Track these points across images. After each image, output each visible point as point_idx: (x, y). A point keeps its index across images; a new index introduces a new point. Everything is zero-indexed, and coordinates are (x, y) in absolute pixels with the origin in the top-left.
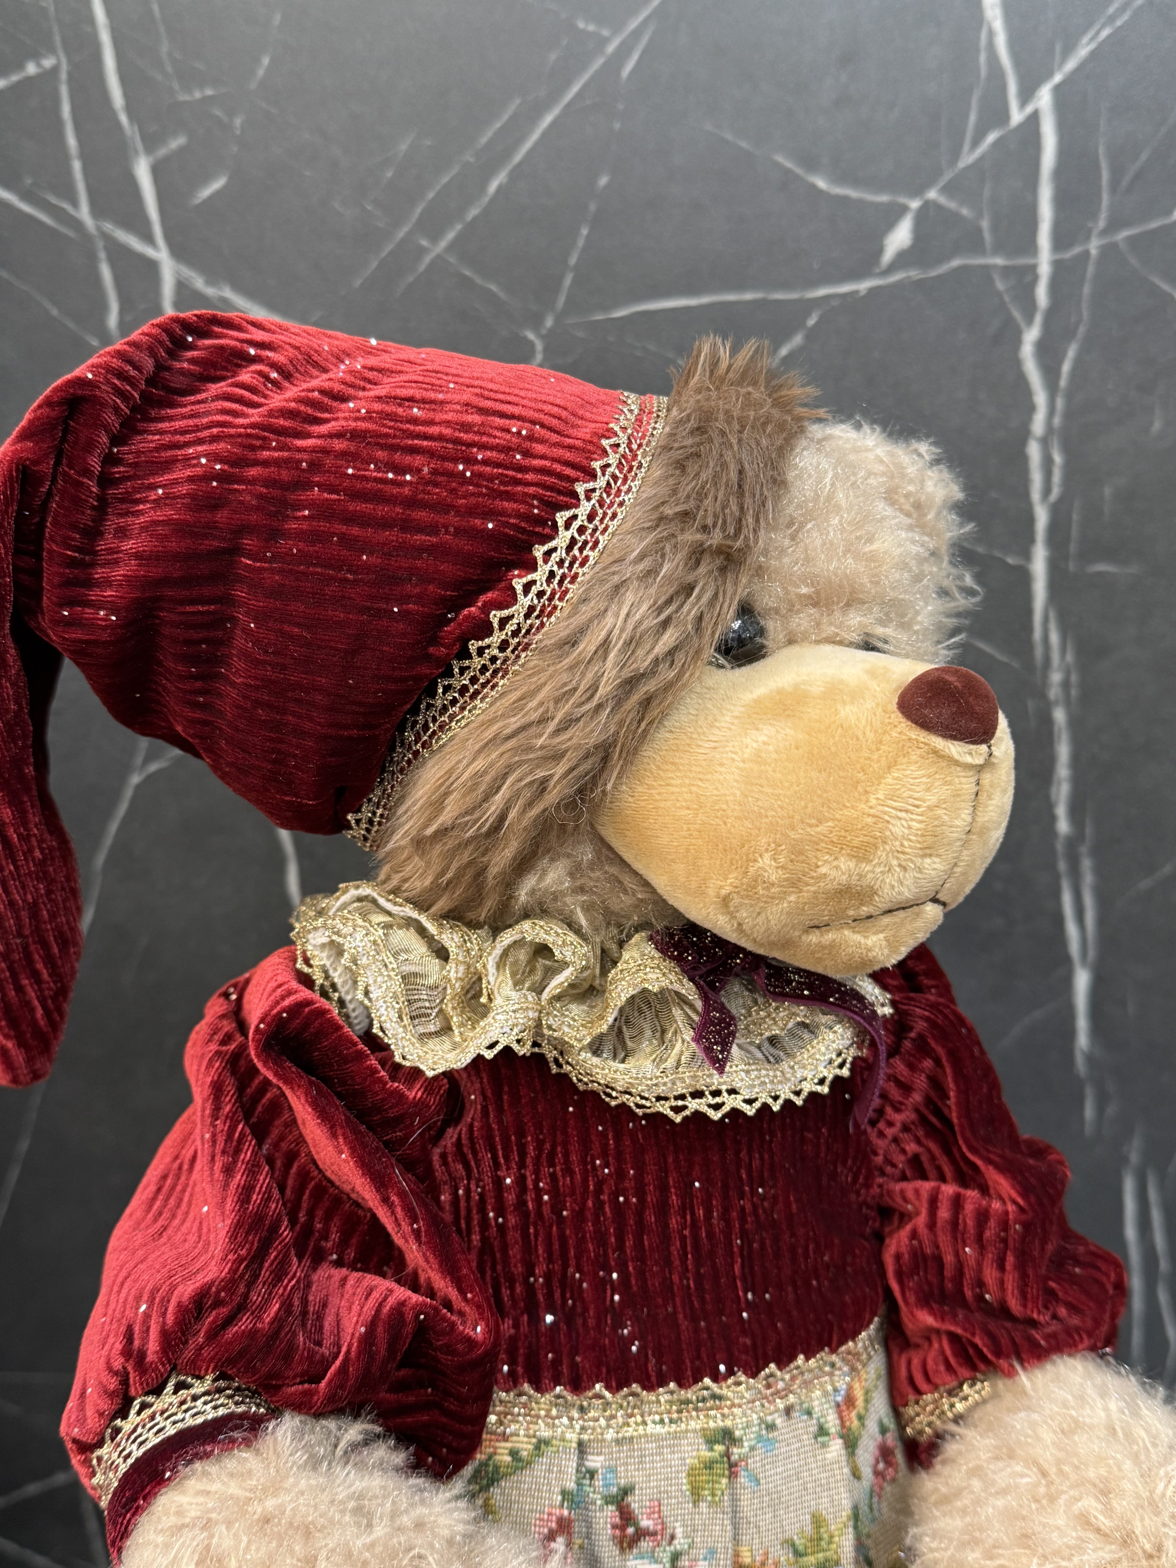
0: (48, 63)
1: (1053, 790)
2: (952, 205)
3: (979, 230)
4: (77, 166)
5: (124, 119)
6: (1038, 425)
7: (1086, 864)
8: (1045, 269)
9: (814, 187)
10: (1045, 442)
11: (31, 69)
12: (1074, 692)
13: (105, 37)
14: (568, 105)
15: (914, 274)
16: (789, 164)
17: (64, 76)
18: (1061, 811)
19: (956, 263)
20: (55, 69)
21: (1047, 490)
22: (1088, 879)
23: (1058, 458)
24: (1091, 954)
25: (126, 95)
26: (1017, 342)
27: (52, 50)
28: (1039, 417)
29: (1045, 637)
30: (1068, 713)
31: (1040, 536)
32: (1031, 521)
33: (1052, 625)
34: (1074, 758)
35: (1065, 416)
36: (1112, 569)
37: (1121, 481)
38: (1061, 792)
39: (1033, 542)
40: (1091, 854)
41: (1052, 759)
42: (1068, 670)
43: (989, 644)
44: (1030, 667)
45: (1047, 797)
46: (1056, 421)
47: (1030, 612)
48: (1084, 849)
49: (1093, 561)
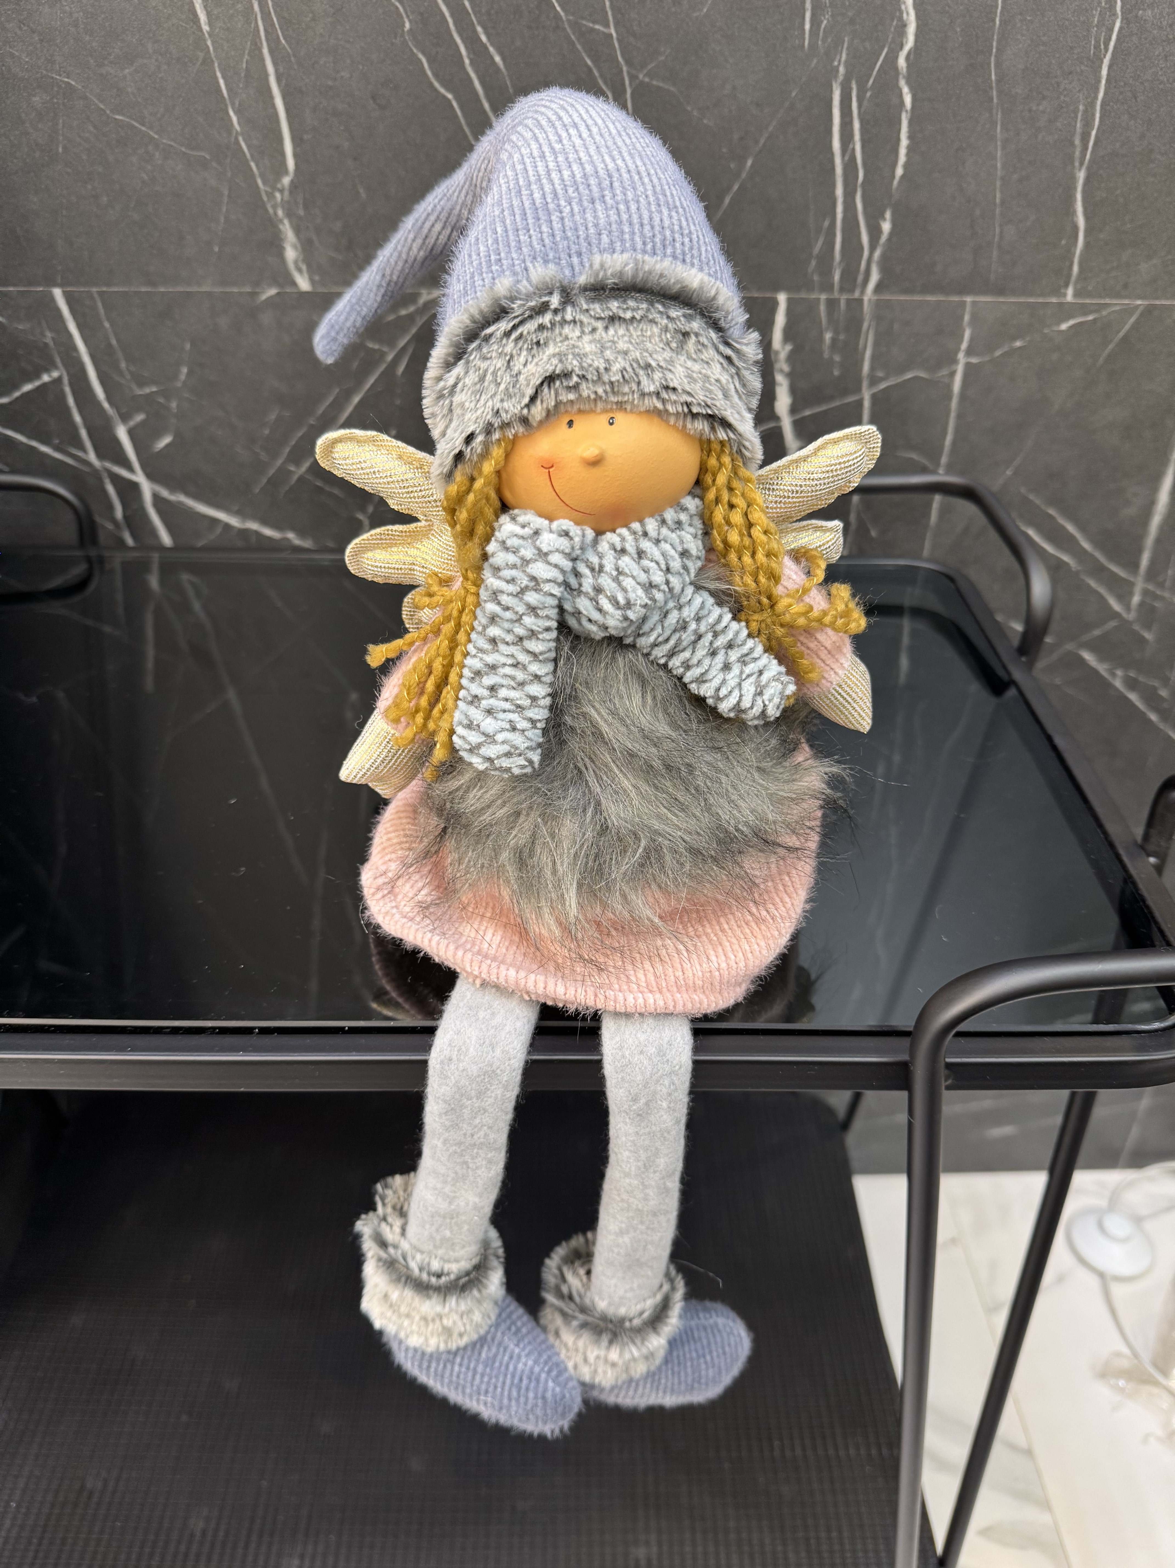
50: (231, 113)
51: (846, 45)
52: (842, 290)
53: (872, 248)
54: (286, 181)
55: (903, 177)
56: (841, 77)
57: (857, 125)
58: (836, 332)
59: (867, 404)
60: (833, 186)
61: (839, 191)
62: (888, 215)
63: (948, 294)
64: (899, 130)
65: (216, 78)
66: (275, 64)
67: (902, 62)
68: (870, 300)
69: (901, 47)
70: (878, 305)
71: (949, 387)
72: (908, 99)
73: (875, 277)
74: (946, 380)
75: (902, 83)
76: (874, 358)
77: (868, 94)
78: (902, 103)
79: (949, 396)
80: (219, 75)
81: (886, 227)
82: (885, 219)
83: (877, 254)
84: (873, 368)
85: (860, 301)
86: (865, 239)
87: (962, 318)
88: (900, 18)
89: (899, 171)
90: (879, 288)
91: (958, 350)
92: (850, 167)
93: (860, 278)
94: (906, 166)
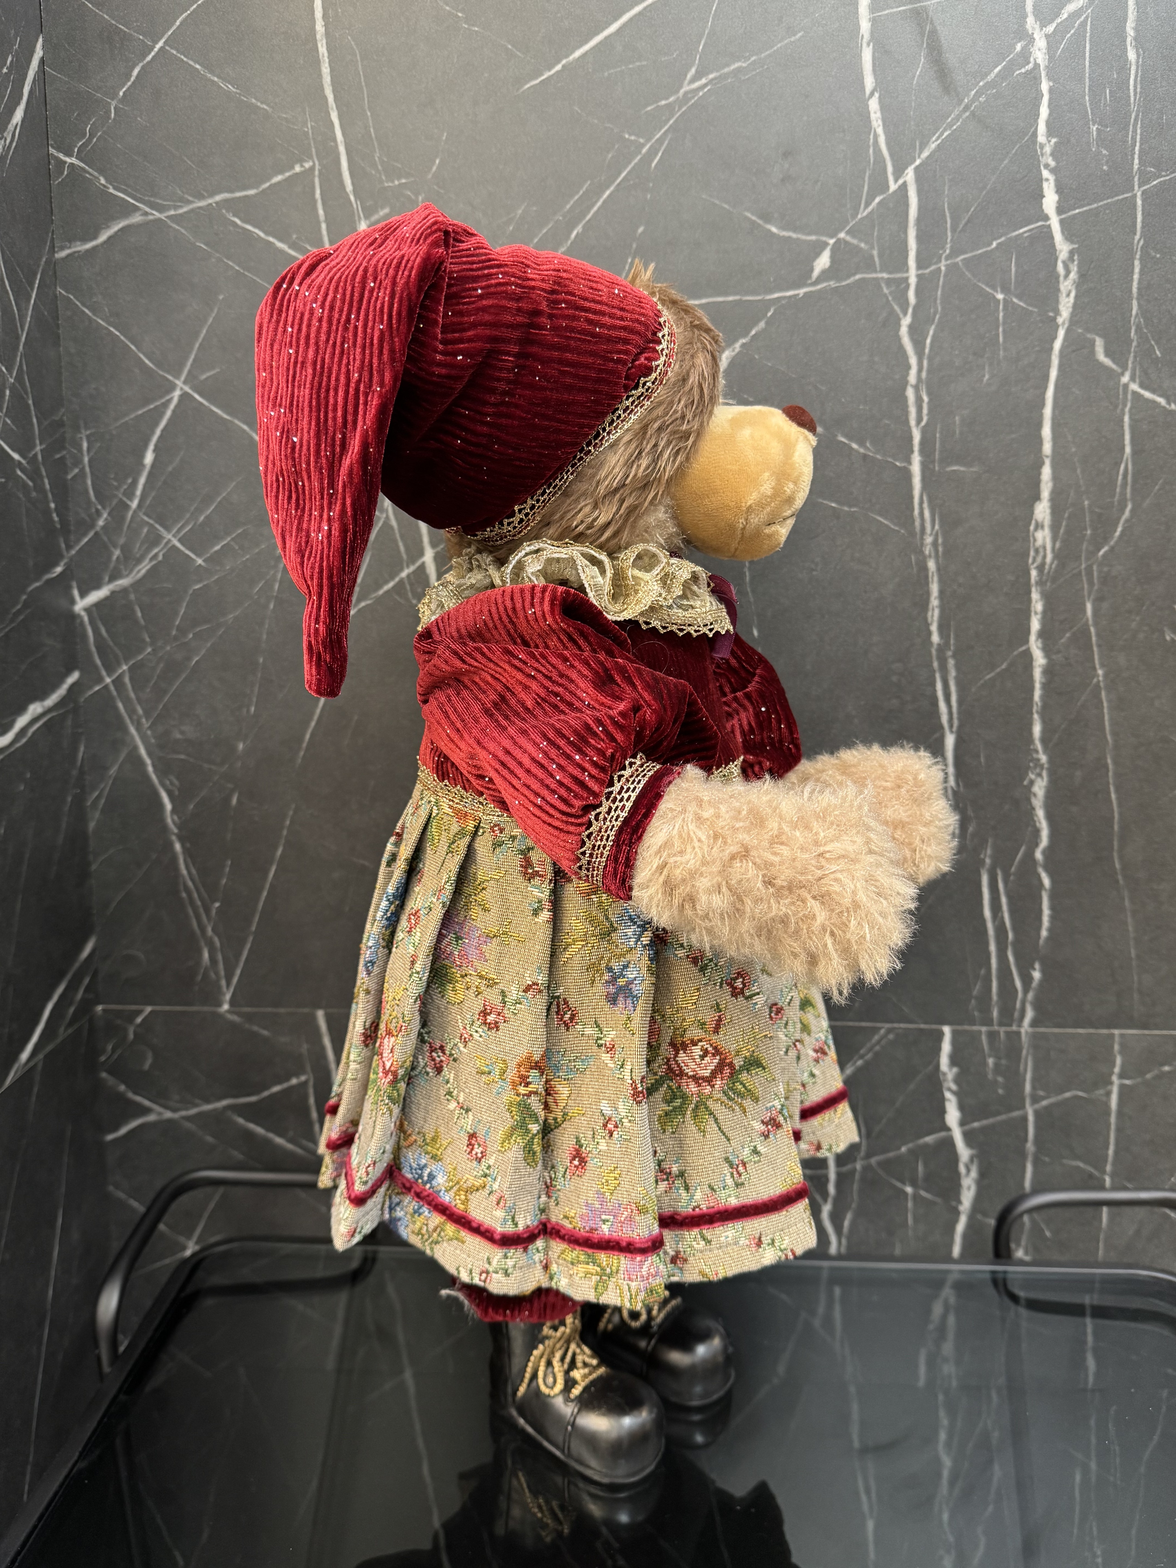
0: (307, 165)
1: (930, 614)
2: (855, 241)
3: (872, 257)
4: (324, 226)
5: (352, 198)
6: (912, 378)
7: (951, 662)
8: (913, 280)
9: (770, 231)
10: (917, 388)
11: (298, 169)
12: (940, 549)
13: (342, 149)
14: (619, 184)
15: (833, 284)
16: (754, 218)
17: (317, 173)
18: (934, 628)
19: (858, 277)
20: (312, 169)
21: (919, 420)
22: (953, 673)
23: (926, 398)
24: (956, 723)
25: (353, 184)
26: (898, 325)
27: (310, 157)
28: (913, 372)
29: (922, 514)
30: (937, 563)
31: (916, 448)
32: (910, 438)
33: (925, 505)
34: (941, 592)
35: (929, 371)
36: (962, 469)
37: (966, 412)
38: (934, 615)
39: (912, 452)
40: (954, 656)
41: (928, 594)
42: (937, 535)
43: (886, 518)
44: (912, 533)
45: (925, 619)
46: (924, 375)
47: (911, 497)
48: (950, 653)
49: (950, 464)
51: (989, 844)
52: (1001, 1024)
53: (1026, 990)
55: (1048, 939)
56: (987, 866)
57: (1004, 900)
58: (998, 1058)
59: (1031, 1118)
60: (987, 944)
61: (993, 948)
62: (1037, 966)
63: (1097, 1028)
64: (1041, 904)
67: (1038, 855)
68: (1027, 1032)
69: (1037, 845)
70: (1034, 1036)
71: (1107, 1105)
72: (1046, 881)
73: (1030, 1014)
74: (1104, 1099)
75: (1040, 870)
76: (1034, 1080)
77: (1012, 878)
78: (1041, 884)
79: (1108, 1113)
81: (1037, 975)
82: (1034, 969)
83: (1030, 996)
84: (1034, 1088)
85: (1018, 1034)
86: (1018, 984)
87: (1112, 1047)
88: (1035, 826)
89: (1044, 933)
90: (1034, 1023)
91: (1112, 1073)
92: (1001, 930)
93: (1016, 1015)
94: (1050, 930)
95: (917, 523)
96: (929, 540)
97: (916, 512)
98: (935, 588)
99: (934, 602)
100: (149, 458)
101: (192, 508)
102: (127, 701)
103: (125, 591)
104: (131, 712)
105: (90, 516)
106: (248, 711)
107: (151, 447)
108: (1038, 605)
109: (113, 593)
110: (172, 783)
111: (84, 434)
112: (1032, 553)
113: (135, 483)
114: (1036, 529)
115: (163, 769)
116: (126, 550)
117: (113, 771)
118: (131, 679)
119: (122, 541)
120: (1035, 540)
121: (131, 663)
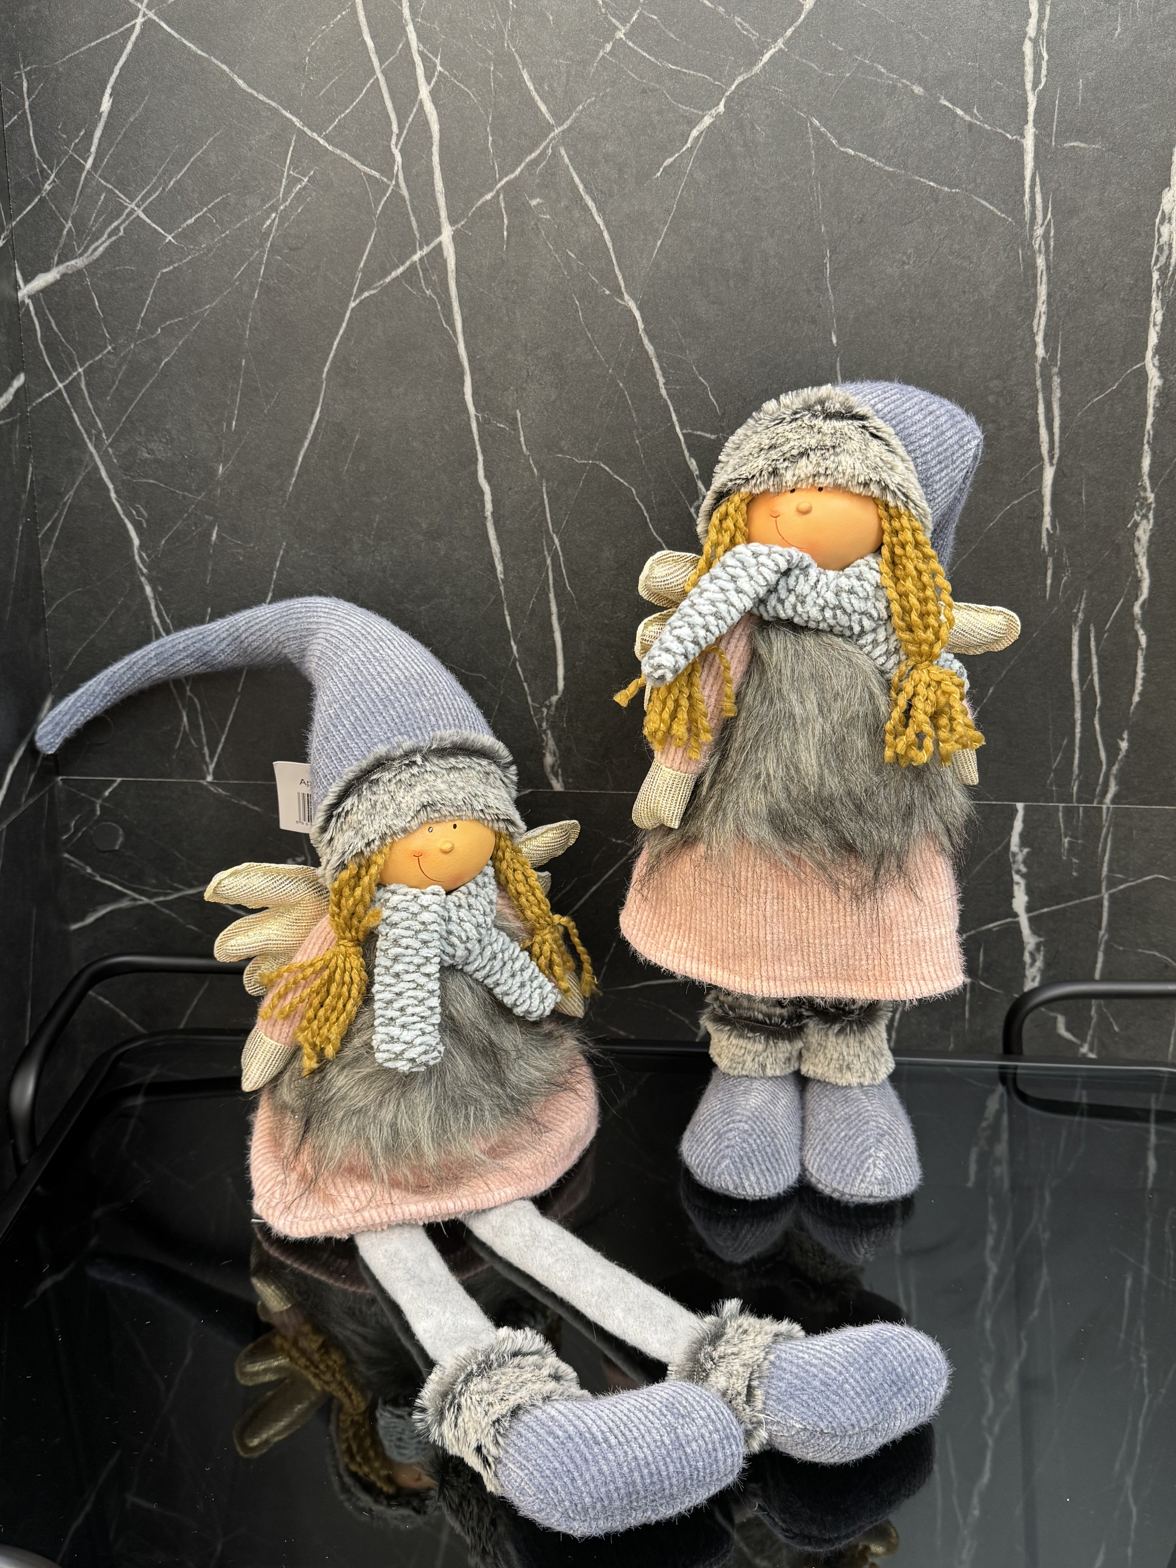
1: (1035, 321)
6: (1032, 29)
7: (1056, 380)
10: (1036, 42)
12: (1052, 243)
18: (1039, 339)
21: (1036, 83)
22: (1057, 394)
23: (1045, 55)
24: (1057, 453)
28: (1033, 21)
29: (1033, 199)
30: (1047, 260)
31: (1031, 118)
32: (1025, 105)
33: (1038, 189)
34: (1049, 296)
35: (1051, 21)
36: (1082, 145)
37: (1090, 75)
38: (1040, 324)
39: (1027, 122)
40: (1060, 373)
41: (1035, 296)
42: (1049, 225)
43: (991, 203)
44: (1020, 222)
45: (1031, 327)
46: (1045, 25)
47: (1022, 178)
48: (1055, 370)
49: (1068, 139)
50: (513, 643)
51: (1084, 597)
52: (1080, 800)
53: (1111, 762)
54: (554, 699)
55: (1140, 704)
56: (1080, 622)
57: (1095, 660)
58: (1074, 837)
59: (1106, 903)
60: (1072, 710)
61: (1078, 714)
62: (1125, 736)
64: (1136, 665)
65: (504, 615)
66: (559, 605)
67: (1137, 610)
68: (1108, 808)
69: (1136, 598)
70: (1117, 813)
72: (1143, 640)
73: (1113, 789)
75: (1138, 626)
76: (1113, 861)
77: (1106, 636)
78: (1138, 643)
80: (506, 613)
81: (1124, 745)
82: (1123, 739)
83: (1115, 768)
84: (1110, 870)
85: (1099, 810)
86: (1103, 755)
88: (1136, 576)
89: (1136, 698)
90: (1117, 799)
92: (1088, 694)
93: (1099, 789)
94: (1143, 694)
95: (1027, 211)
96: (1039, 231)
97: (1027, 197)
98: (1042, 291)
99: (1042, 307)
100: (106, 105)
101: (160, 171)
102: (84, 413)
103: (79, 273)
104: (90, 425)
105: (34, 177)
106: (229, 425)
107: (108, 91)
108: (1157, 315)
109: (64, 276)
110: (139, 513)
111: (23, 71)
112: (1155, 252)
113: (89, 136)
114: (1162, 222)
115: (129, 495)
116: (80, 223)
117: (69, 497)
118: (87, 384)
119: (74, 211)
120: (1160, 236)
121: (87, 365)
